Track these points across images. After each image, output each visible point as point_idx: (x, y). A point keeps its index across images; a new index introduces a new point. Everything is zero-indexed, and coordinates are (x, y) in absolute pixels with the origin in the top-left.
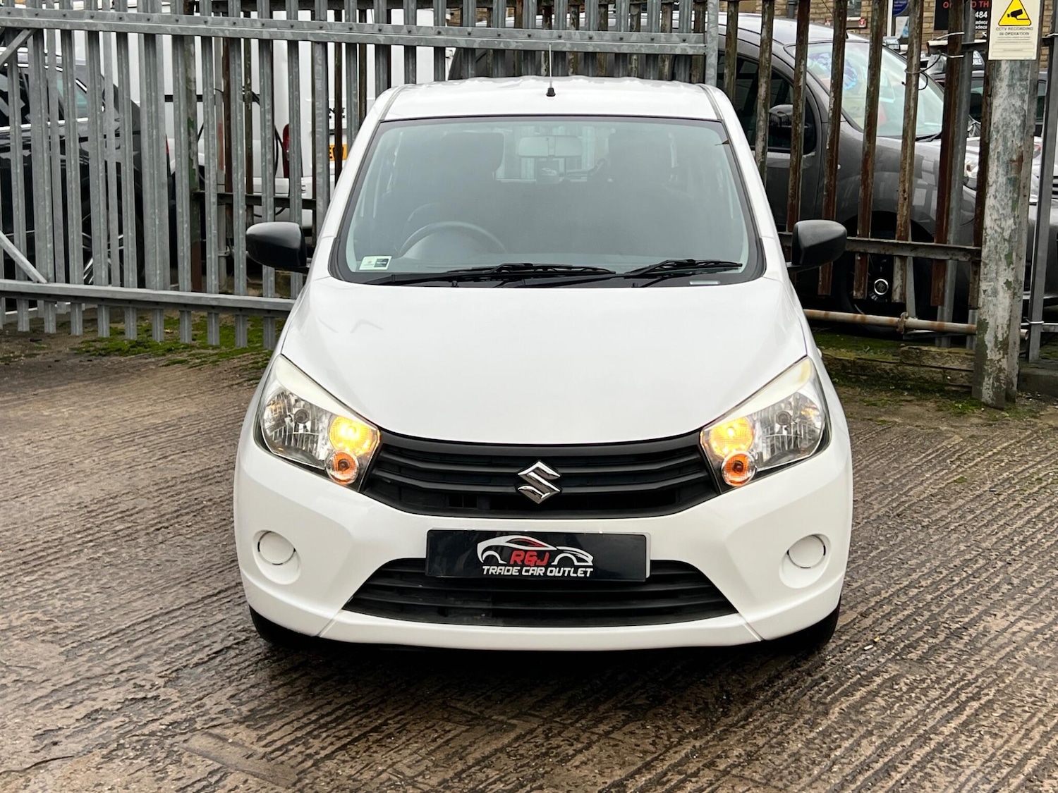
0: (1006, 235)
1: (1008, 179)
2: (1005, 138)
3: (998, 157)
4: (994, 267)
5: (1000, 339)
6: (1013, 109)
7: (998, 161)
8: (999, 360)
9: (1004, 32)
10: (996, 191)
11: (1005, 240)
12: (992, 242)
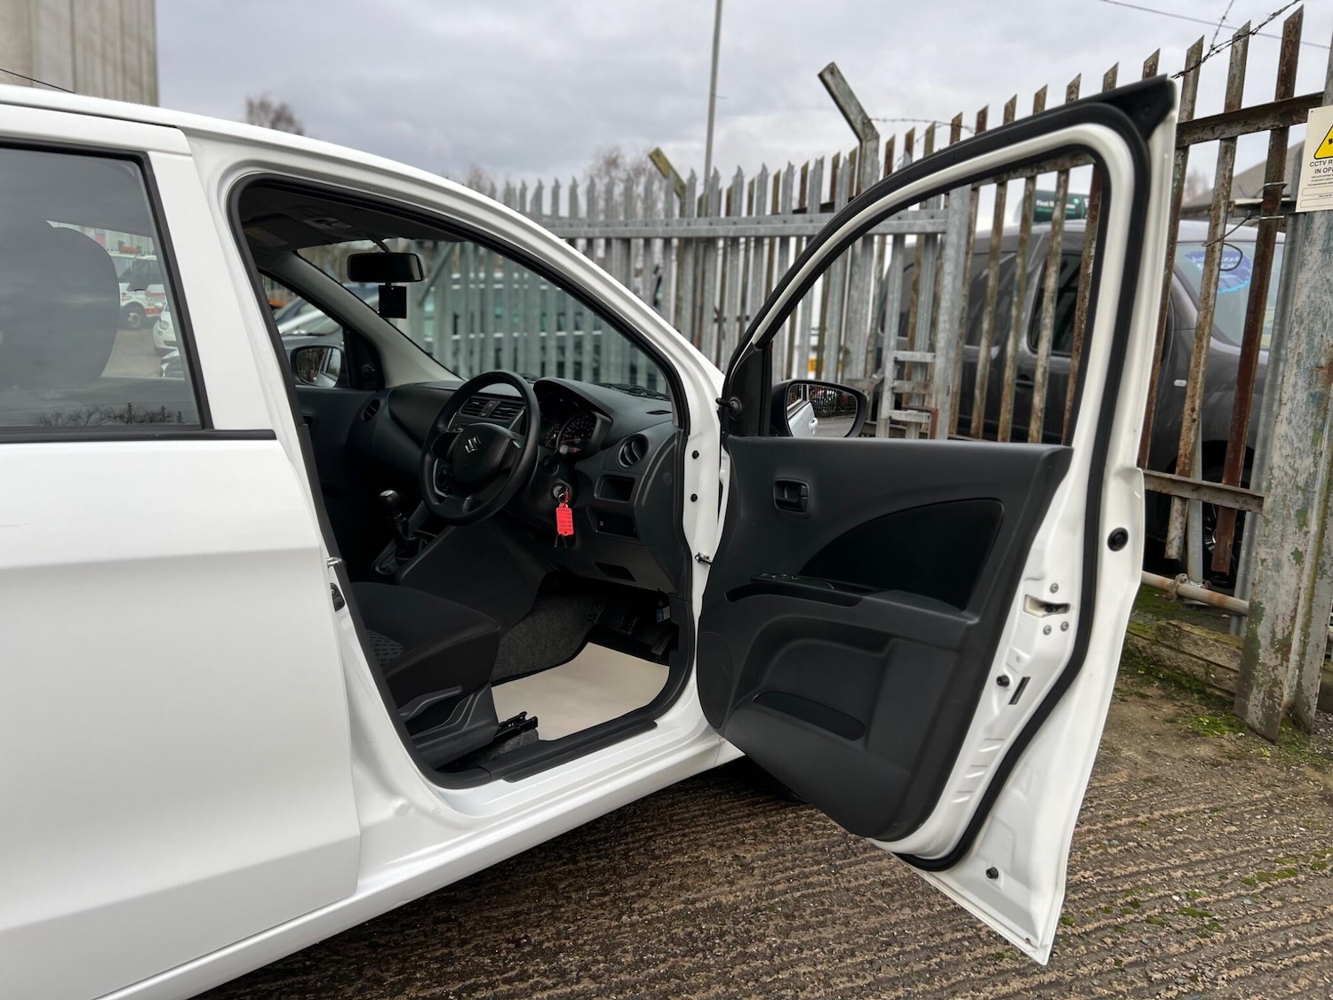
0: (1301, 480)
1: (1311, 394)
2: (1311, 334)
3: (1298, 362)
4: (1278, 528)
5: (1279, 636)
6: (1326, 287)
7: (1299, 366)
8: (1275, 668)
9: (1322, 167)
10: (1292, 412)
11: (1298, 488)
12: (1279, 489)
